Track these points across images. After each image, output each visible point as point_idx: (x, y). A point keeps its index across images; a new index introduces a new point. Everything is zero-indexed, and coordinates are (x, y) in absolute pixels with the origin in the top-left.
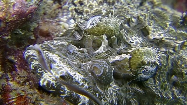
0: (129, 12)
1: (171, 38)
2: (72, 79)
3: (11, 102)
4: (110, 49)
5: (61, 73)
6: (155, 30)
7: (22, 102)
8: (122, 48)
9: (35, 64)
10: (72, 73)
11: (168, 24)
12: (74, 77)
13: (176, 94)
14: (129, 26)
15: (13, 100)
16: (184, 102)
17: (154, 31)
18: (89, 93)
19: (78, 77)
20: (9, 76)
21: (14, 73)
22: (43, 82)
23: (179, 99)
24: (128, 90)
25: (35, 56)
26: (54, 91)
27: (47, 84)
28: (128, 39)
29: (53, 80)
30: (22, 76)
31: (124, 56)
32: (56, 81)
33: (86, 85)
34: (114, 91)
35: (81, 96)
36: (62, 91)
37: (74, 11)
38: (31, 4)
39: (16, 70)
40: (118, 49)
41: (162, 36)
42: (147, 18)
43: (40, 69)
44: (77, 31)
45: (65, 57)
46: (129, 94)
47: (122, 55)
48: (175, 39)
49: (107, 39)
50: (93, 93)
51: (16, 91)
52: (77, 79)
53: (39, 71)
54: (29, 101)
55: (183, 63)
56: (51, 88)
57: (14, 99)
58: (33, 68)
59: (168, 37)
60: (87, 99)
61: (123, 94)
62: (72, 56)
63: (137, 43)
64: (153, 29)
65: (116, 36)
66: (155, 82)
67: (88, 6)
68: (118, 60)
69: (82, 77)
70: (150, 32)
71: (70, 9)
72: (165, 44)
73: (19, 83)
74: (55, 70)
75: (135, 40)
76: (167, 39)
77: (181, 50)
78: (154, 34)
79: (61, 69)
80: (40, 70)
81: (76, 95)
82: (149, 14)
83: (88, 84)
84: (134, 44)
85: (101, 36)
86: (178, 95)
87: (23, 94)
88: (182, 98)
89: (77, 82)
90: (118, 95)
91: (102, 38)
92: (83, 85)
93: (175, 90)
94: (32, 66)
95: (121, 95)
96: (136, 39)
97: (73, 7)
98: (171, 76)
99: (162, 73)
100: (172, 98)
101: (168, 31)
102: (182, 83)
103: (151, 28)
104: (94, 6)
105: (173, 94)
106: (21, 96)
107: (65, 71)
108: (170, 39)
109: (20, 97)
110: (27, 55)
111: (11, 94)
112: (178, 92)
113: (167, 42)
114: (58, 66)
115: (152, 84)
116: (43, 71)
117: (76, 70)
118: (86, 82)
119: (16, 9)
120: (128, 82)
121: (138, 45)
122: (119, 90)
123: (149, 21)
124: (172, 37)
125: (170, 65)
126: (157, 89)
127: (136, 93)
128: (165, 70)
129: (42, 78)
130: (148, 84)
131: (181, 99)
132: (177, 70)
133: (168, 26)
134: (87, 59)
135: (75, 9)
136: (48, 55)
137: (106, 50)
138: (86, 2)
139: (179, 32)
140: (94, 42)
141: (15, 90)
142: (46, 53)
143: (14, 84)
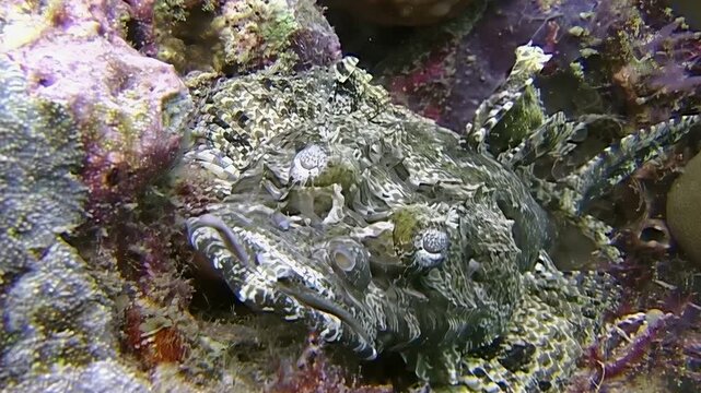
0: (360, 130)
1: (454, 180)
2: (304, 282)
3: (144, 342)
4: (349, 213)
5: (279, 272)
6: (418, 165)
7: (168, 341)
8: (371, 209)
9: (223, 257)
10: (300, 271)
11: (438, 149)
12: (305, 278)
13: (481, 298)
14: (371, 161)
15: (150, 340)
16: (497, 314)
17: (417, 169)
18: (339, 308)
19: (314, 277)
20: (134, 288)
21: (143, 280)
22: (248, 293)
23: (487, 307)
24: (398, 297)
25: (217, 240)
26: (272, 309)
27: (256, 296)
28: (377, 189)
29: (268, 286)
30: (162, 285)
31: (382, 226)
32: (274, 288)
33: (331, 294)
34: (378, 302)
35: (326, 315)
36: (288, 310)
37: (224, 140)
38: (173, 130)
39: (147, 273)
40: (365, 213)
41: (436, 177)
42: (399, 141)
43: (237, 266)
44: (270, 179)
45: (278, 238)
46: (402, 306)
47: (378, 225)
48: (460, 181)
49: (342, 193)
50: (345, 308)
51: (153, 319)
52: (311, 281)
53: (235, 272)
54: (182, 336)
55: (486, 232)
56: (265, 305)
57: (151, 336)
58: (221, 266)
59: (447, 180)
60: (338, 321)
61: (392, 306)
62: (288, 234)
63: (396, 196)
64: (414, 165)
65: (357, 185)
66: (443, 276)
67: (258, 121)
68: (370, 237)
69: (321, 276)
70: (410, 170)
71: (214, 137)
72: (446, 195)
73: (157, 301)
74: (265, 266)
75: (391, 190)
76: (445, 182)
77: (478, 205)
78: (419, 173)
79: (277, 264)
80: (237, 269)
81: (317, 314)
82: (400, 132)
83: (333, 291)
84: (392, 198)
85: (329, 188)
86: (485, 299)
87: (168, 323)
88: (494, 305)
89: (313, 288)
90: (385, 309)
91: (333, 192)
92: (325, 294)
93: (478, 289)
94: (216, 261)
95: (388, 308)
96: (391, 188)
97: (220, 131)
98: (469, 260)
99: (453, 256)
100: (475, 306)
101: (443, 166)
102: (491, 274)
103: (410, 161)
104: (272, 122)
105: (476, 299)
106: (165, 329)
107: (287, 268)
108: (453, 183)
109: (164, 332)
110: (197, 240)
111: (142, 327)
112: (485, 293)
113: (449, 190)
114: (272, 258)
115: (439, 281)
116: (244, 270)
117: (308, 264)
118: (329, 286)
119: (147, 144)
120: (395, 281)
121: (400, 201)
122: (384, 298)
123: (403, 148)
124: (455, 177)
125: (464, 237)
126: (449, 291)
127: (414, 302)
128: (458, 250)
129: (246, 284)
130: (431, 282)
131: (491, 307)
132: (479, 247)
133: (440, 154)
134: (314, 238)
135: (226, 134)
136: (244, 236)
137: (344, 216)
138: (254, 113)
139: (463, 165)
140: (316, 201)
141: (151, 316)
142: (238, 232)
143: (148, 305)
